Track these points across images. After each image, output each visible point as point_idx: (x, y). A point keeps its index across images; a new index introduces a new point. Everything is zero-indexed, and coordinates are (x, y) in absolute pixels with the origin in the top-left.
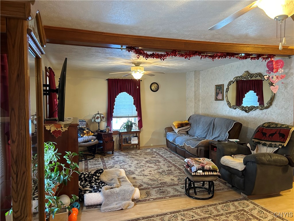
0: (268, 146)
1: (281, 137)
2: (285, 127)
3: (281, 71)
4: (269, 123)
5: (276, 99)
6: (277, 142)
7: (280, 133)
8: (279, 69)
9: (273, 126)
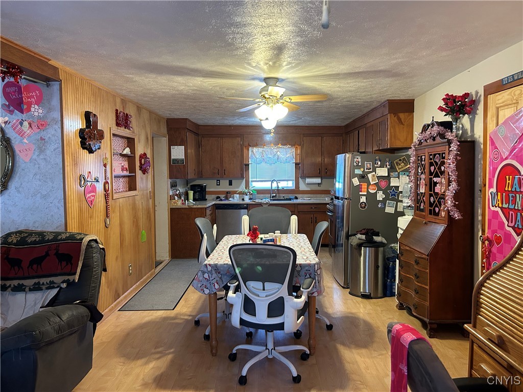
0: (31, 290)
1: (64, 263)
2: (67, 238)
3: (36, 110)
4: (20, 232)
5: (18, 174)
6: (56, 275)
7: (60, 252)
8: (33, 106)
9: (34, 239)
